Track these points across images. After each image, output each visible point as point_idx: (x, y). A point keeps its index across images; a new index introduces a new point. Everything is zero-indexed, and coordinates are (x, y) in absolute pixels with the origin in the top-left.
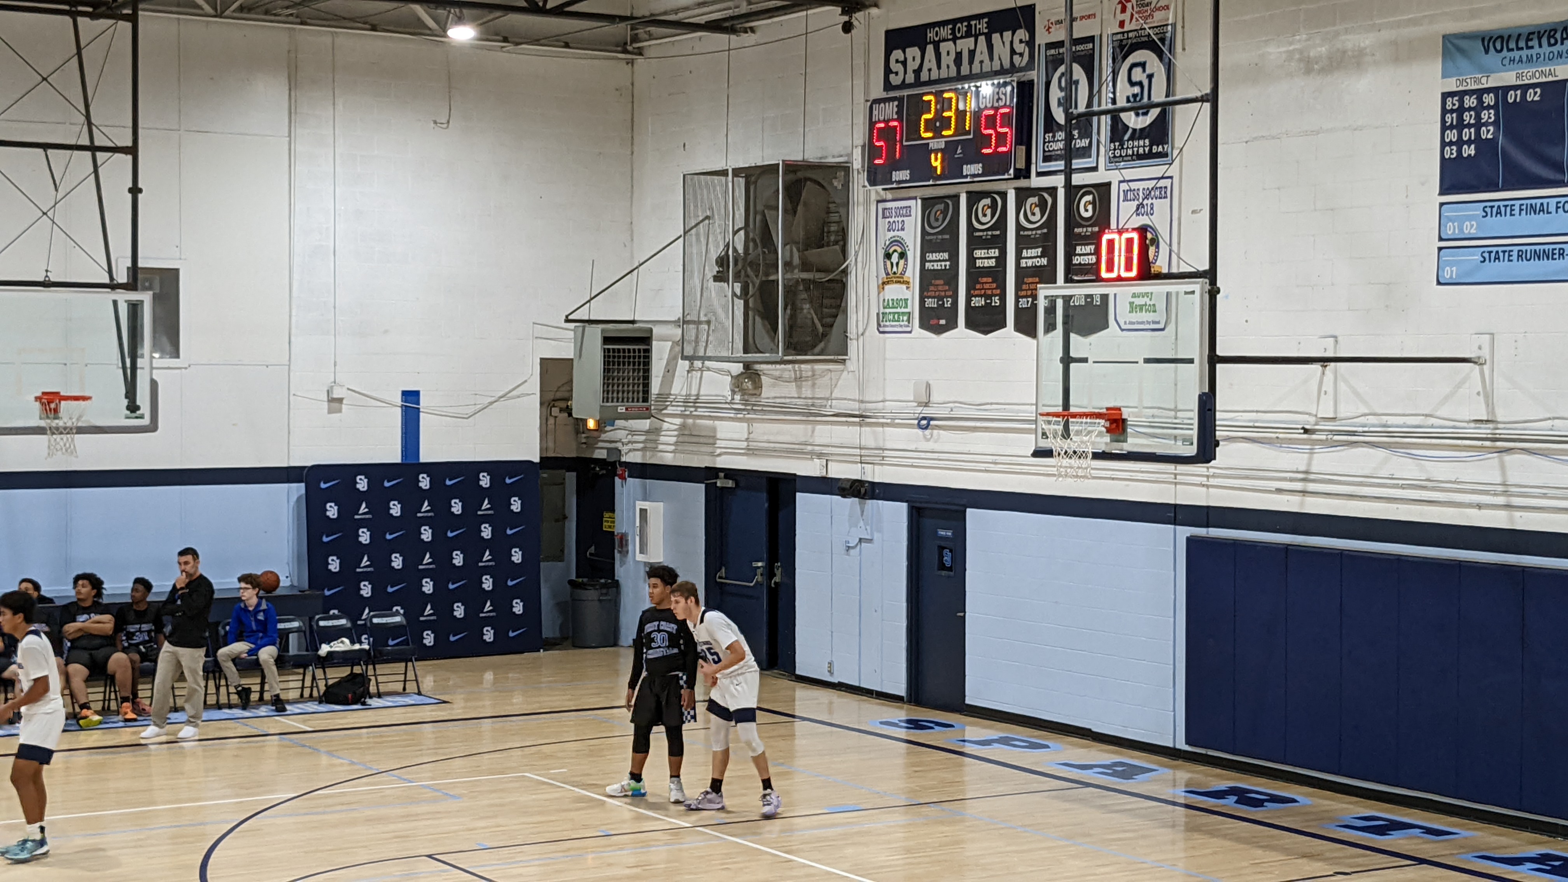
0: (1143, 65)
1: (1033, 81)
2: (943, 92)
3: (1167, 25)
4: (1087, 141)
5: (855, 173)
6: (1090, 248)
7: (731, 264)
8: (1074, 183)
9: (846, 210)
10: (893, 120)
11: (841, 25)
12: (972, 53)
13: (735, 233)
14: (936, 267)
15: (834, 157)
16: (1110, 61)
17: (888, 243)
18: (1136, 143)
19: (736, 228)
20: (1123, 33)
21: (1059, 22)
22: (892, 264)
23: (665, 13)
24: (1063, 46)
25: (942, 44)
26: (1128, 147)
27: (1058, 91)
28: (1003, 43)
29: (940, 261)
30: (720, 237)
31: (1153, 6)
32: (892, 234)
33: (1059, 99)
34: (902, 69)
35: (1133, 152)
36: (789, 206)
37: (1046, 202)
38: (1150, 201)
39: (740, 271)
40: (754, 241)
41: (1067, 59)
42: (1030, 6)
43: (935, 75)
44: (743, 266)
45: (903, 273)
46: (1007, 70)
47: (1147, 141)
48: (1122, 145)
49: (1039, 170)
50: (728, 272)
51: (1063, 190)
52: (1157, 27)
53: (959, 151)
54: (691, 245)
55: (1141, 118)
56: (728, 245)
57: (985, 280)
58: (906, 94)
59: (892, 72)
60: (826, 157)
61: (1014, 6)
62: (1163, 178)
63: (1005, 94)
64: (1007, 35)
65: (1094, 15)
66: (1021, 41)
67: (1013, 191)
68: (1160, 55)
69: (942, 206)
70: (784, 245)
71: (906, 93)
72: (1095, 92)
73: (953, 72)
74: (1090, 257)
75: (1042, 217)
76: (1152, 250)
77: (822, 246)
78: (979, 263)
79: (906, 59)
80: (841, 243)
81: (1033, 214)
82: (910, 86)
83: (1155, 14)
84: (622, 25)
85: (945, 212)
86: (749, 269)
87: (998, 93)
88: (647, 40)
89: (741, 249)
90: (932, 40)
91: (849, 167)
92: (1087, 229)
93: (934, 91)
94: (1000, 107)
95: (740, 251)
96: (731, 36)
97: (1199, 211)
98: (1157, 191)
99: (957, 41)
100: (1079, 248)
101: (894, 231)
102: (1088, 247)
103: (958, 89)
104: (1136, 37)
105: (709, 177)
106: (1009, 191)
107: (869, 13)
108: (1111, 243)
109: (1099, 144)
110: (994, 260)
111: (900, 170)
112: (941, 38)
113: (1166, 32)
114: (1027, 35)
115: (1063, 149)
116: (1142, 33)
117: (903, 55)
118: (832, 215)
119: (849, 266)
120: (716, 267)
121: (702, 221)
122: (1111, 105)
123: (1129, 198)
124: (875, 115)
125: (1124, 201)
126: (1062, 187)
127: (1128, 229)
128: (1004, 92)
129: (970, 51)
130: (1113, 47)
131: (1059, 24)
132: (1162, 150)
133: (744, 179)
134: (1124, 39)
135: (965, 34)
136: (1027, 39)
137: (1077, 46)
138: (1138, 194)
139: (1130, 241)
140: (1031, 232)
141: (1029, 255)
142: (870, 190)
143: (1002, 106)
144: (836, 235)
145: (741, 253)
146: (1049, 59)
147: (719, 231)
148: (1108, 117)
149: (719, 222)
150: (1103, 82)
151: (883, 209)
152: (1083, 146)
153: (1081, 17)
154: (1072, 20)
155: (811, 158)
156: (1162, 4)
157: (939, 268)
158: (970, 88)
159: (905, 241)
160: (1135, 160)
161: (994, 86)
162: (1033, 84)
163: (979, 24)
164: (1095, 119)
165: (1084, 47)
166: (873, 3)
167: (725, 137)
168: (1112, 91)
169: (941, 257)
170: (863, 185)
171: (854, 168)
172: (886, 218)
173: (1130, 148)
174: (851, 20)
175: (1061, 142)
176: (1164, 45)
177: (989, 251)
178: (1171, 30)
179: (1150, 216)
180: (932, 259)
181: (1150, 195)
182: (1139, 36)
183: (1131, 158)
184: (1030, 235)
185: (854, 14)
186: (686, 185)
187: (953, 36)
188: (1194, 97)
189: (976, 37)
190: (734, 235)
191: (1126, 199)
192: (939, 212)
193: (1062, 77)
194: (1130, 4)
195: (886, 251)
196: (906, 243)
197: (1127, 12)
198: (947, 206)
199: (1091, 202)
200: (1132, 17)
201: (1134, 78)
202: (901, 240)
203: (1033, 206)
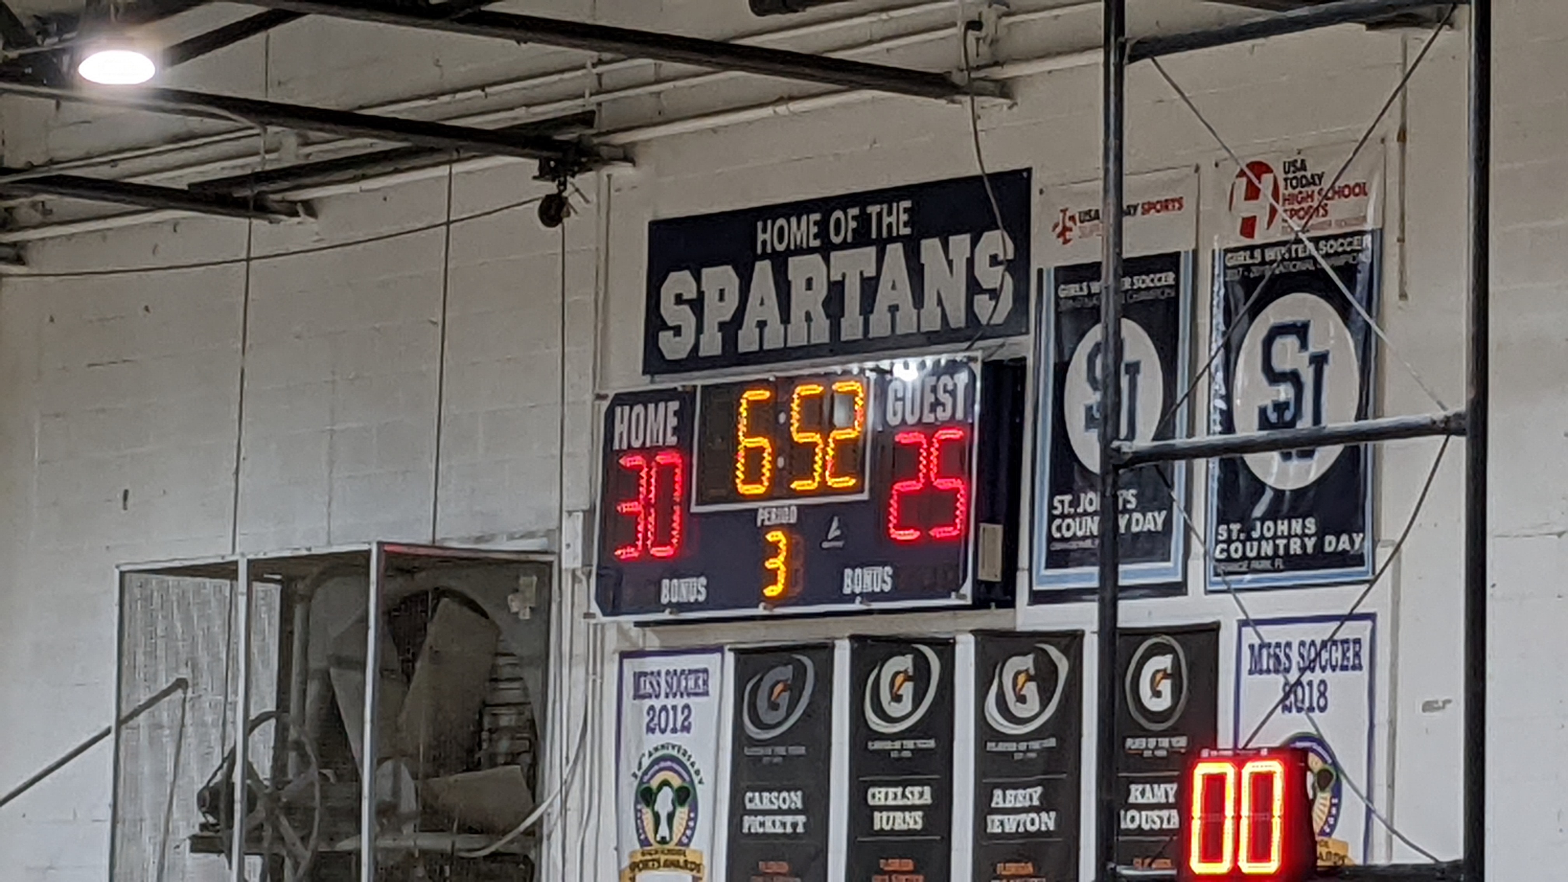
0: (1301, 331)
1: (1024, 359)
2: (792, 382)
3: (1362, 233)
4: (1161, 518)
5: (567, 580)
6: (1165, 792)
7: (238, 807)
8: (1122, 623)
9: (539, 674)
10: (665, 449)
11: (538, 203)
12: (869, 286)
13: (250, 726)
14: (769, 829)
15: (511, 537)
16: (1219, 318)
17: (646, 762)
18: (1283, 527)
19: (253, 715)
20: (1251, 248)
21: (1091, 216)
22: (657, 817)
23: (87, 158)
24: (1098, 279)
25: (792, 261)
26: (1262, 537)
27: (1088, 388)
28: (950, 263)
29: (780, 812)
30: (214, 735)
31: (1326, 184)
32: (658, 739)
33: (1089, 409)
34: (693, 320)
35: (1276, 547)
36: (394, 660)
37: (1054, 668)
38: (1316, 676)
39: (261, 827)
40: (299, 746)
41: (1109, 308)
42: (1020, 172)
43: (774, 340)
44: (271, 815)
45: (684, 844)
46: (959, 330)
47: (1311, 523)
48: (1247, 529)
49: (1036, 587)
50: (230, 827)
51: (1095, 637)
52: (1336, 237)
53: (834, 532)
54: (135, 755)
55: (1295, 463)
57: (895, 864)
58: (699, 383)
59: (665, 327)
60: (491, 538)
61: (978, 172)
62: (1352, 617)
63: (953, 393)
64: (960, 243)
65: (1180, 200)
66: (994, 261)
67: (971, 638)
68: (1344, 310)
69: (786, 672)
70: (378, 761)
71: (700, 380)
72: (1180, 396)
73: (821, 333)
74: (1165, 813)
75: (1044, 706)
76: (1322, 803)
77: (476, 766)
78: (880, 821)
79: (701, 294)
80: (527, 758)
81: (1022, 699)
82: (711, 363)
83: (1332, 205)
85: (795, 688)
86: (284, 821)
87: (934, 389)
88: (35, 227)
89: (264, 768)
90: (769, 250)
91: (550, 564)
92: (1157, 742)
93: (772, 379)
94: (938, 423)
95: (263, 773)
96: (255, 222)
97: (1441, 704)
98: (1337, 650)
99: (834, 255)
100: (1135, 790)
101: (663, 731)
102: (1159, 787)
103: (835, 373)
104: (1283, 259)
105: (189, 579)
106: (960, 638)
107: (609, 176)
108: (1215, 783)
109: (1188, 529)
110: (920, 813)
111: (680, 577)
112: (792, 247)
113: (1358, 251)
114: (1010, 246)
115: (1096, 537)
116: (1296, 250)
117: (694, 285)
118: (502, 685)
119: (545, 818)
120: (200, 815)
121: (166, 693)
122: (1220, 433)
123: (1265, 667)
124: (621, 434)
125: (1251, 672)
126: (1094, 633)
127: (1258, 750)
128: (950, 387)
129: (864, 281)
130: (1225, 283)
131: (1089, 221)
132: (1348, 548)
133: (279, 587)
134: (1254, 265)
135: (854, 237)
136: (1010, 256)
137: (1135, 278)
138: (1288, 657)
139: (1263, 781)
140: (1014, 744)
141: (1008, 805)
142: (603, 626)
143: (943, 422)
144: (513, 738)
145: (266, 779)
146: (1063, 308)
147: (209, 719)
148: (1215, 463)
149: (210, 696)
150: (1200, 371)
151: (635, 674)
152: (1149, 531)
153: (1143, 207)
154: (1122, 212)
155: (451, 539)
156: (1349, 179)
157: (779, 830)
158: (864, 374)
159: (692, 760)
160: (1282, 571)
161: (925, 371)
162: (1024, 368)
163: (890, 213)
164: (1180, 466)
165: (1152, 280)
166: (620, 153)
167: (233, 478)
168: (1222, 397)
169: (784, 800)
170: (585, 611)
171: (564, 566)
172: (643, 697)
173: (1267, 539)
174: (561, 192)
175: (1092, 518)
176: (1351, 284)
177: (909, 789)
178: (1370, 246)
179: (1316, 715)
180: (760, 807)
181: (1318, 660)
182: (1291, 259)
183: (1273, 565)
184: (1012, 753)
185: (569, 179)
186: (127, 597)
187: (823, 242)
188: (1427, 421)
189: (881, 245)
190: (247, 730)
191: (1258, 668)
192: (780, 687)
193: (1096, 355)
194: (1268, 178)
195: (641, 782)
196: (693, 764)
197: (1261, 196)
198: (801, 670)
199: (1169, 671)
200: (1273, 212)
201: (1280, 364)
202: (680, 756)
203: (1022, 678)
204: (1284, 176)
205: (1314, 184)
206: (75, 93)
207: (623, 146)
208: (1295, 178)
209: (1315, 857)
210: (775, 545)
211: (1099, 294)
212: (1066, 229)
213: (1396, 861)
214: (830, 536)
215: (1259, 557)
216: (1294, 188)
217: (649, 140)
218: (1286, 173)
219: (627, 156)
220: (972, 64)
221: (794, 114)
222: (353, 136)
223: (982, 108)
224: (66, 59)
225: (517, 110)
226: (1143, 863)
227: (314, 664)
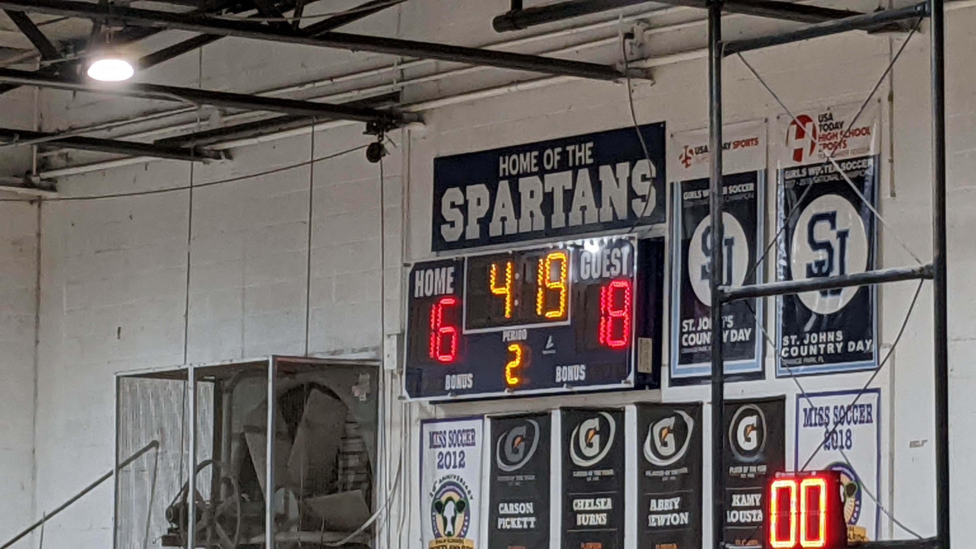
0: (831, 217)
1: (663, 238)
2: (522, 254)
3: (867, 157)
4: (748, 333)
5: (388, 376)
6: (754, 499)
7: (190, 518)
8: (726, 397)
9: (372, 434)
10: (446, 296)
11: (367, 148)
12: (569, 195)
13: (197, 469)
14: (514, 526)
15: (353, 351)
16: (782, 210)
17: (438, 486)
18: (823, 337)
19: (198, 463)
20: (801, 168)
21: (703, 150)
22: (445, 520)
23: (93, 126)
24: (708, 188)
25: (521, 180)
26: (810, 343)
27: (703, 255)
28: (617, 180)
29: (520, 515)
30: (175, 474)
31: (845, 128)
32: (445, 472)
33: (703, 268)
34: (462, 217)
35: (819, 349)
36: (284, 428)
37: (685, 426)
38: (845, 427)
39: (204, 530)
40: (227, 481)
41: (714, 205)
42: (659, 124)
43: (511, 229)
44: (211, 523)
45: (462, 536)
46: (623, 220)
47: (839, 334)
48: (801, 339)
49: (673, 376)
50: (186, 530)
51: (710, 406)
52: (851, 160)
53: (550, 345)
54: (128, 487)
55: (829, 298)
56: (185, 489)
58: (466, 255)
59: (445, 222)
60: (341, 352)
61: (632, 124)
62: (866, 391)
63: (620, 259)
64: (623, 168)
65: (756, 140)
66: (644, 178)
67: (634, 408)
68: (858, 204)
70: (276, 488)
71: (466, 254)
72: (758, 258)
73: (540, 224)
74: (754, 512)
75: (678, 448)
76: (849, 504)
77: (335, 491)
78: (581, 520)
79: (466, 202)
80: (365, 486)
81: (665, 444)
82: (474, 243)
83: (849, 141)
84: (25, 144)
85: (528, 440)
86: (218, 526)
87: (609, 257)
88: (62, 168)
89: (206, 494)
90: (507, 174)
91: (378, 367)
92: (749, 469)
93: (510, 252)
94: (611, 278)
95: (205, 497)
96: (195, 163)
97: (921, 443)
98: (857, 410)
99: (546, 176)
100: (736, 498)
101: (448, 468)
102: (750, 497)
103: (548, 248)
104: (820, 174)
105: (158, 380)
106: (627, 408)
107: (409, 131)
108: (784, 493)
109: (765, 338)
110: (605, 515)
111: (456, 374)
112: (521, 172)
113: (865, 169)
114: (653, 168)
115: (709, 345)
116: (828, 169)
117: (462, 197)
118: (350, 441)
119: (377, 522)
120: (168, 523)
121: (146, 449)
122: (784, 280)
123: (813, 422)
124: (419, 287)
125: (805, 425)
126: (708, 403)
127: (810, 472)
128: (619, 255)
129: (565, 192)
130: (785, 189)
131: (701, 153)
132: (862, 348)
133: (213, 384)
134: (802, 178)
135: (558, 166)
136: (654, 175)
137: (730, 187)
138: (827, 416)
139: (813, 492)
140: (663, 472)
141: (660, 509)
142: (410, 403)
143: (615, 277)
144: (357, 473)
145: (208, 501)
146: (685, 206)
147: (172, 465)
148: (780, 298)
149: (172, 451)
150: (770, 243)
151: (430, 433)
152: (741, 340)
153: (734, 143)
154: (722, 147)
155: (318, 353)
156: (859, 125)
157: (520, 526)
158: (566, 248)
159: (466, 484)
160: (822, 363)
161: (604, 246)
162: (663, 243)
163: (580, 150)
164: (759, 301)
165: (741, 188)
166: (416, 116)
167: (184, 318)
168: (784, 258)
169: (522, 509)
170: (399, 394)
171: (385, 369)
172: (435, 447)
173: (813, 344)
174: (381, 141)
175: (707, 333)
176: (861, 188)
177: (598, 500)
178: (872, 165)
179: (845, 450)
180: (508, 512)
181: (846, 417)
182: (824, 174)
183: (817, 360)
184: (661, 478)
185: (385, 133)
186: (121, 391)
187: (540, 168)
188: (910, 270)
189: (575, 169)
190: (196, 470)
191: (809, 423)
192: (518, 439)
193: (707, 235)
194: (809, 125)
195: (435, 499)
196: (466, 487)
197: (805, 135)
198: (531, 430)
199: (755, 426)
200: (813, 145)
201: (819, 238)
202: (459, 482)
203: (664, 432)
204: (819, 123)
205: (837, 128)
206: (86, 87)
207: (417, 113)
208: (826, 124)
209: (846, 537)
210: (514, 354)
211: (708, 197)
212: (687, 158)
213: (895, 538)
214: (548, 346)
215: (808, 356)
216: (826, 130)
217: (433, 109)
218: (821, 121)
219: (420, 118)
220: (629, 59)
221: (521, 91)
222: (254, 110)
223: (635, 85)
224: (79, 67)
225: (353, 92)
226: (741, 543)
227: (236, 430)
